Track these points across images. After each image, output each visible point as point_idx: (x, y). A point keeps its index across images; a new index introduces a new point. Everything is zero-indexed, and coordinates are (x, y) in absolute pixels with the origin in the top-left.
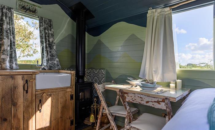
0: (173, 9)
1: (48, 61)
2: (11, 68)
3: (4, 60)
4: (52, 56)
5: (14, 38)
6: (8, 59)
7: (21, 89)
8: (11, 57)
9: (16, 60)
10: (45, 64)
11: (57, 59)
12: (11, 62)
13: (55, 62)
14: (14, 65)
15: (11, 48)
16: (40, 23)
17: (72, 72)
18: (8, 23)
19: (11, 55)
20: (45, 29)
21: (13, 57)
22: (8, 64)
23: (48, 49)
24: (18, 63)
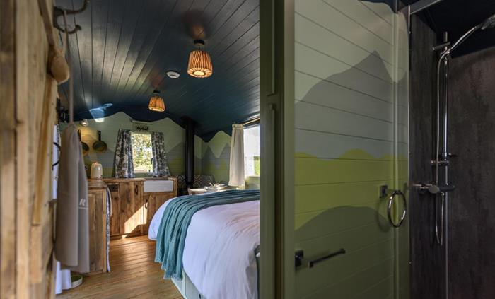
0: (246, 126)
1: (158, 169)
2: (130, 177)
3: (124, 171)
4: (162, 165)
5: (131, 153)
6: (127, 170)
7: (133, 192)
8: (129, 168)
9: (133, 170)
10: (156, 172)
11: (167, 168)
12: (129, 172)
13: (165, 170)
14: (131, 174)
15: (129, 162)
16: (152, 137)
17: (174, 179)
18: (127, 143)
19: (129, 167)
20: (156, 142)
21: (130, 168)
22: (127, 174)
23: (159, 159)
24: (135, 172)
